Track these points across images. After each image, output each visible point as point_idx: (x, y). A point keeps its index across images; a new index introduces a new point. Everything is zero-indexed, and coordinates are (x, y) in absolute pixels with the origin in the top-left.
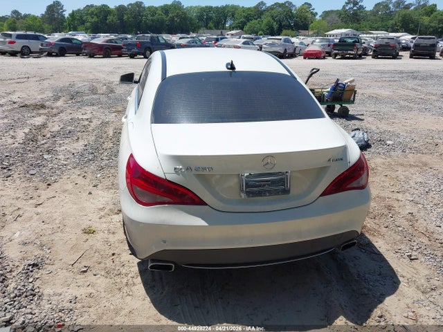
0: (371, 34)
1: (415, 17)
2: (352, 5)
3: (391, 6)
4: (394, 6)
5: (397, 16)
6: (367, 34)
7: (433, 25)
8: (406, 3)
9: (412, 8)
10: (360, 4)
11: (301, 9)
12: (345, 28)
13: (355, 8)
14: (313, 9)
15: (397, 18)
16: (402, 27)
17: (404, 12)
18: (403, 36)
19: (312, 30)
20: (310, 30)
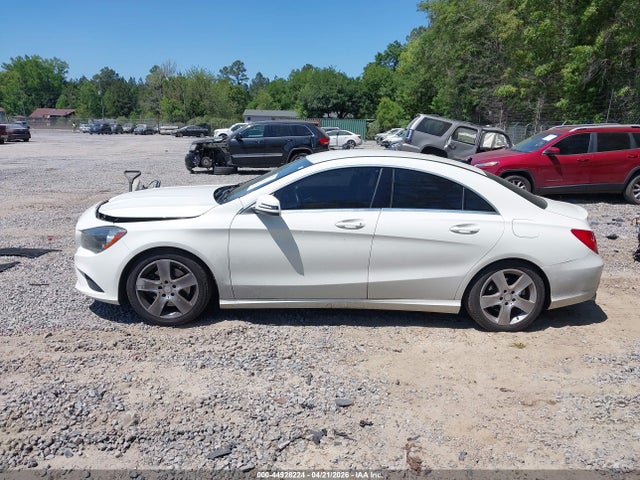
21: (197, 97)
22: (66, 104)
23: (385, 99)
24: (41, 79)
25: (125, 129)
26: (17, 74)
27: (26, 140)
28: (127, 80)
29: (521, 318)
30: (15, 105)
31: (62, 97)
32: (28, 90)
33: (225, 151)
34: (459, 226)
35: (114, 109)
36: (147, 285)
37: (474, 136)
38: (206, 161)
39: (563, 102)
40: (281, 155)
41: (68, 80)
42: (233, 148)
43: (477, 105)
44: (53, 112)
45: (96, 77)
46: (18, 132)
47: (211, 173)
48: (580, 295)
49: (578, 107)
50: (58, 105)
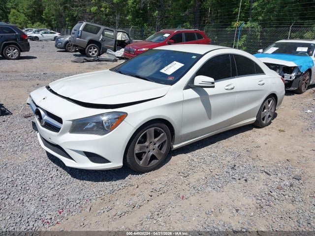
23: (13, 11)
36: (141, 149)
37: (112, 34)
39: (129, 17)
43: (76, 16)
49: (137, 20)
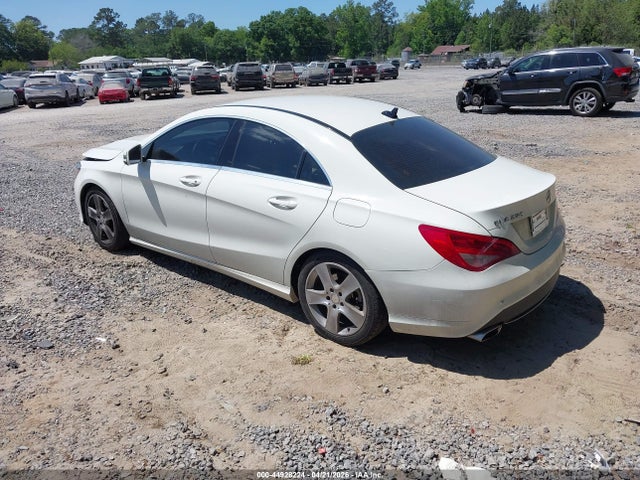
0: (148, 61)
1: (196, 38)
2: (106, 22)
3: (159, 23)
4: (164, 23)
5: (173, 38)
6: (143, 62)
7: (219, 47)
8: (179, 19)
9: (187, 25)
10: (117, 20)
11: (23, 26)
12: (108, 55)
13: (111, 26)
14: (45, 27)
15: (173, 40)
16: (183, 51)
17: (179, 32)
18: (191, 63)
19: (54, 58)
20: (50, 58)
21: (593, 21)
22: (464, 41)
24: (446, 17)
25: (503, 62)
26: (427, 15)
27: (395, 78)
28: (529, 8)
29: (353, 330)
30: (421, 44)
31: (462, 34)
32: (435, 30)
33: (495, 87)
34: (278, 198)
35: (509, 42)
38: (476, 99)
40: (559, 90)
41: (472, 15)
42: (505, 84)
44: (450, 48)
45: (498, 8)
46: (388, 71)
47: (479, 112)
48: (434, 325)
50: (456, 42)
